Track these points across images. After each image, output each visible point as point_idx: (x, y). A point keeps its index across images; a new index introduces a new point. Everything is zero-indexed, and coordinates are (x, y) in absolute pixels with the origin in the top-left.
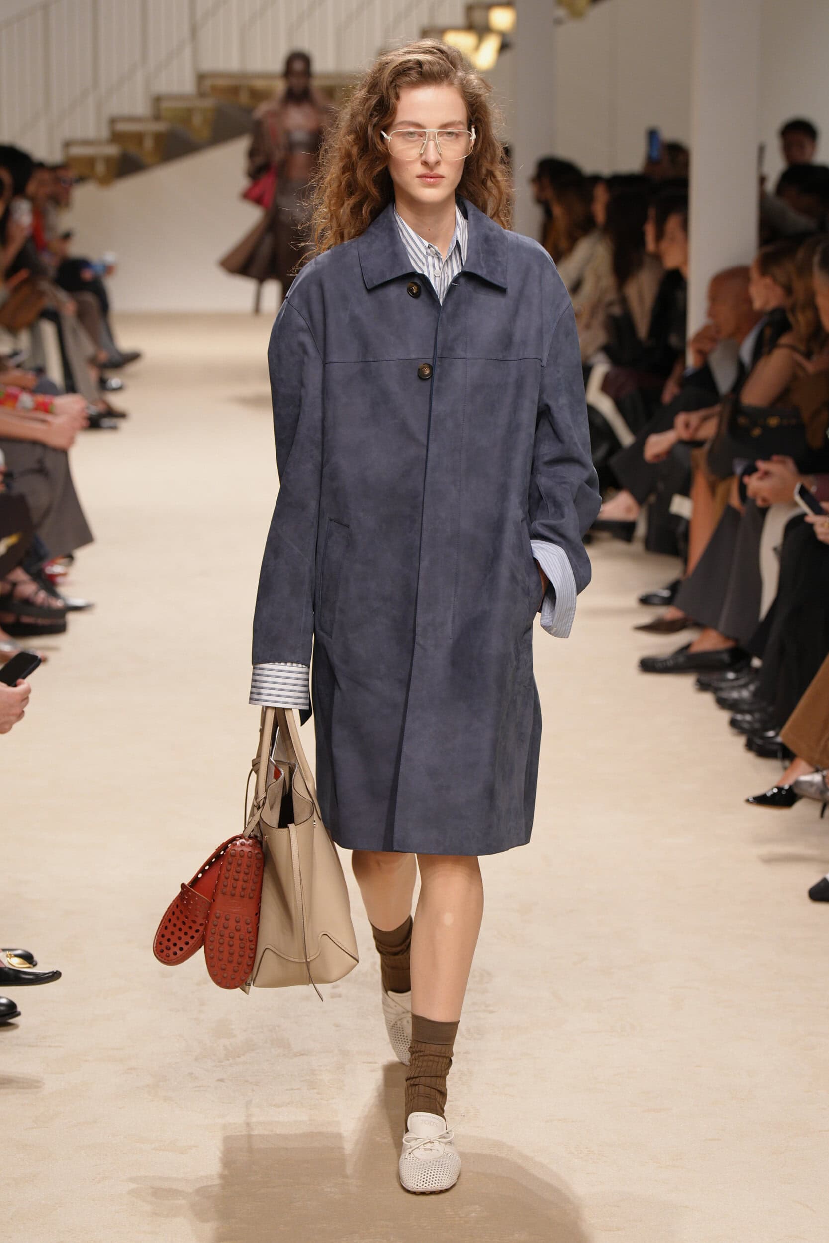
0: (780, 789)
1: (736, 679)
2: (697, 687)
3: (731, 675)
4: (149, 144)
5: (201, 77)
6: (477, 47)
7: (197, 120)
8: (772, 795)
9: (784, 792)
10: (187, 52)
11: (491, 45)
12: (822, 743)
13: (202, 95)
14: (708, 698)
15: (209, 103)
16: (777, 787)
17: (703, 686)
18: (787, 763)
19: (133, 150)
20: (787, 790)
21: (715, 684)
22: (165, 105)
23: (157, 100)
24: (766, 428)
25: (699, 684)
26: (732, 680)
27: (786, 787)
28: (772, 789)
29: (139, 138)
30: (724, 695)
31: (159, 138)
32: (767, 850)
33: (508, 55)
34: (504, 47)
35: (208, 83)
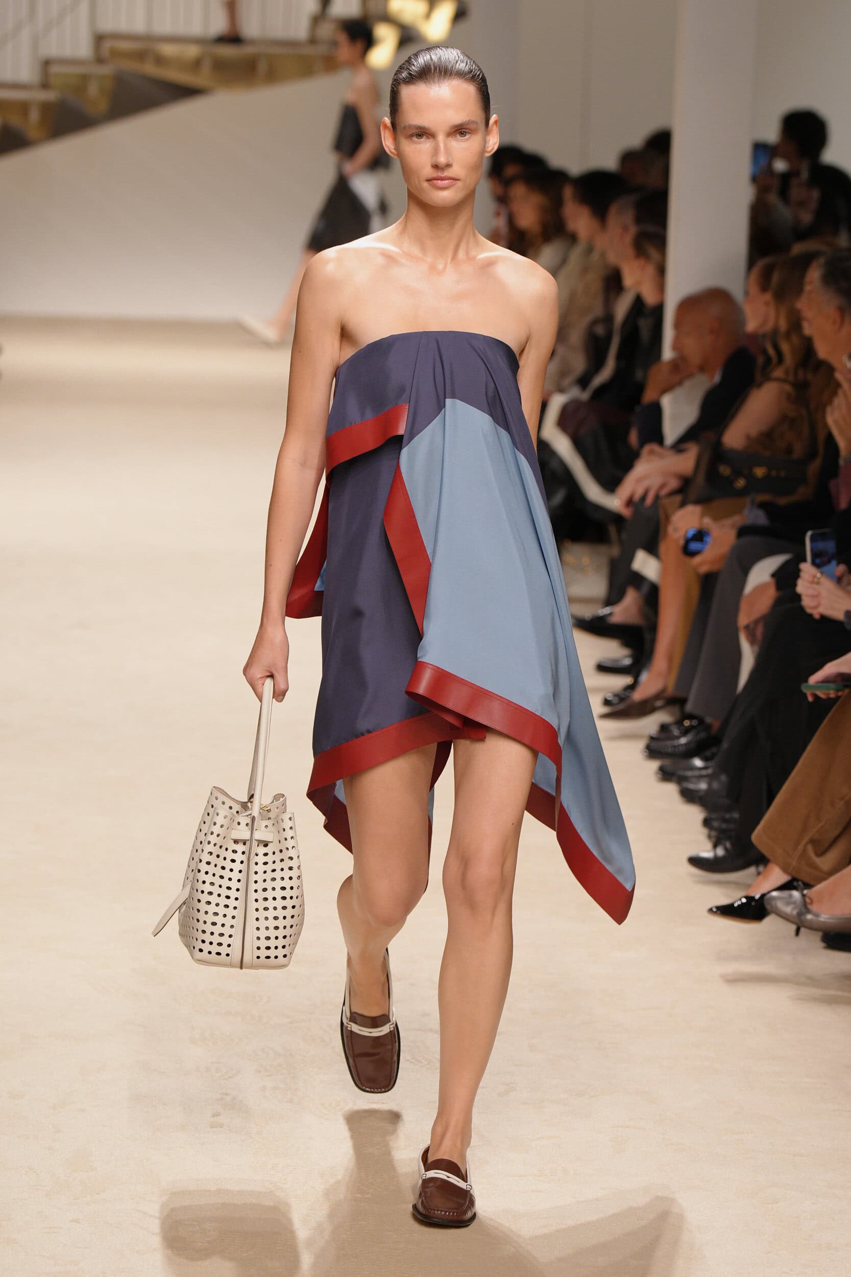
0: (750, 899)
1: (705, 768)
2: (659, 776)
3: (698, 763)
4: (34, 116)
5: (99, 39)
6: (428, 15)
7: (93, 89)
8: (739, 905)
9: (753, 903)
10: (84, 9)
11: (445, 13)
12: (801, 847)
13: (99, 60)
14: (671, 789)
15: (107, 70)
16: (746, 897)
17: (666, 775)
18: (761, 868)
19: (15, 121)
20: (756, 901)
21: (681, 773)
22: (54, 69)
23: (47, 63)
24: (750, 478)
25: (660, 772)
26: (700, 769)
27: (757, 897)
28: (741, 900)
29: (24, 107)
30: (691, 786)
31: (46, 107)
32: (731, 968)
33: (463, 25)
34: (460, 15)
35: (107, 45)
